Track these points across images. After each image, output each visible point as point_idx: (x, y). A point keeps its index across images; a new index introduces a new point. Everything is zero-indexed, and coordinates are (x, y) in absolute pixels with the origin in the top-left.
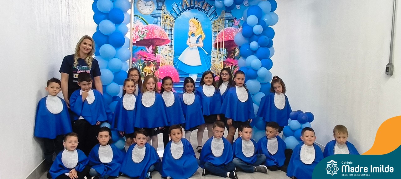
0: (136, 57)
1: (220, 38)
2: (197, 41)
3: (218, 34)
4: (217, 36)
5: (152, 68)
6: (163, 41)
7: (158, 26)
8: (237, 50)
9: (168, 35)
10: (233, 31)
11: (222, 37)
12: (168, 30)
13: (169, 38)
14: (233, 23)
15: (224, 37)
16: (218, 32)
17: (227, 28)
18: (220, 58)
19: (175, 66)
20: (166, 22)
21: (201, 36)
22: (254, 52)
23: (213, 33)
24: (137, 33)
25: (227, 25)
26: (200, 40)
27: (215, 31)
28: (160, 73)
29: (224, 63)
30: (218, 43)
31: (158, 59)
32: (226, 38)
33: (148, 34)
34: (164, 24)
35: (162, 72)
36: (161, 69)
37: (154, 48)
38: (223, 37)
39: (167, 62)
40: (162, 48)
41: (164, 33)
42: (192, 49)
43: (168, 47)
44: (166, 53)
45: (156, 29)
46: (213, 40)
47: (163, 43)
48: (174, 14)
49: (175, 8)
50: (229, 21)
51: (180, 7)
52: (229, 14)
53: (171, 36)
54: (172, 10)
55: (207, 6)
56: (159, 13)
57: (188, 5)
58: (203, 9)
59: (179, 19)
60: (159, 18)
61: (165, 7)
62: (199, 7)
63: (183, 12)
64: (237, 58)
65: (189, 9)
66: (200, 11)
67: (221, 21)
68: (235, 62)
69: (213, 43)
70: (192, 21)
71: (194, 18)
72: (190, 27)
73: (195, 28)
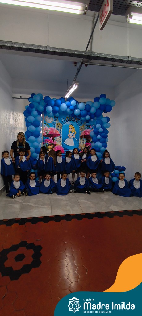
0: (45, 142)
1: (83, 134)
2: (73, 135)
3: (82, 132)
5: (52, 147)
6: (57, 135)
7: (55, 128)
8: (91, 139)
9: (59, 132)
10: (89, 131)
12: (59, 130)
13: (60, 134)
14: (90, 127)
18: (83, 142)
19: (62, 146)
21: (74, 133)
22: (99, 140)
23: (80, 131)
24: (45, 131)
25: (87, 128)
26: (74, 134)
30: (82, 136)
31: (55, 143)
33: (50, 132)
34: (58, 127)
35: (56, 148)
37: (53, 138)
38: (85, 133)
39: (59, 144)
40: (57, 138)
41: (57, 131)
42: (70, 138)
43: (59, 138)
44: (59, 140)
46: (80, 134)
48: (62, 123)
49: (63, 120)
50: (88, 126)
51: (65, 120)
52: (88, 123)
53: (61, 132)
54: (61, 121)
55: (77, 119)
56: (55, 122)
57: (69, 119)
58: (76, 121)
59: (65, 125)
60: (55, 125)
61: (58, 120)
62: (74, 120)
63: (67, 122)
64: (91, 142)
65: (69, 121)
66: (74, 122)
67: (84, 126)
68: (90, 144)
69: (80, 136)
70: (70, 126)
71: (72, 125)
72: (69, 129)
73: (72, 129)
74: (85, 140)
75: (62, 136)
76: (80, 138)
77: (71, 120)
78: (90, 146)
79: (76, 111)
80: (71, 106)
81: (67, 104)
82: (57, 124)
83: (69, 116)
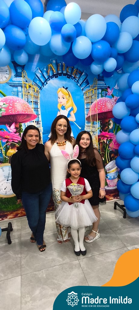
1: (93, 110)
2: (69, 115)
3: (91, 106)
4: (91, 109)
6: (28, 117)
7: (20, 98)
8: (111, 122)
9: (33, 109)
10: (106, 102)
12: (33, 103)
13: (34, 113)
14: (107, 93)
15: (98, 109)
16: (90, 103)
17: (100, 98)
18: (95, 132)
20: (29, 93)
21: (72, 109)
23: (85, 104)
26: (72, 113)
27: (88, 103)
29: (99, 137)
30: (92, 115)
32: (100, 109)
33: (7, 109)
34: (27, 95)
37: (18, 126)
38: (96, 109)
41: (28, 107)
45: (18, 101)
46: (86, 113)
47: (28, 119)
48: (38, 82)
49: (39, 75)
50: (103, 90)
51: (45, 74)
52: (102, 82)
53: (38, 110)
54: (35, 77)
55: (77, 72)
56: (19, 81)
57: (55, 72)
58: (73, 76)
59: (45, 88)
60: (20, 88)
61: (26, 74)
62: (68, 73)
63: (50, 80)
64: (112, 130)
65: (56, 76)
66: (69, 78)
67: (94, 90)
68: (110, 135)
69: (86, 116)
70: (60, 92)
71: (64, 87)
72: (59, 99)
73: (65, 100)
74: (98, 125)
75: (40, 119)
76: (86, 121)
77: (60, 74)
78: (111, 140)
79: (80, 42)
80: (67, 23)
81: (50, 17)
82: (23, 87)
83: (54, 61)
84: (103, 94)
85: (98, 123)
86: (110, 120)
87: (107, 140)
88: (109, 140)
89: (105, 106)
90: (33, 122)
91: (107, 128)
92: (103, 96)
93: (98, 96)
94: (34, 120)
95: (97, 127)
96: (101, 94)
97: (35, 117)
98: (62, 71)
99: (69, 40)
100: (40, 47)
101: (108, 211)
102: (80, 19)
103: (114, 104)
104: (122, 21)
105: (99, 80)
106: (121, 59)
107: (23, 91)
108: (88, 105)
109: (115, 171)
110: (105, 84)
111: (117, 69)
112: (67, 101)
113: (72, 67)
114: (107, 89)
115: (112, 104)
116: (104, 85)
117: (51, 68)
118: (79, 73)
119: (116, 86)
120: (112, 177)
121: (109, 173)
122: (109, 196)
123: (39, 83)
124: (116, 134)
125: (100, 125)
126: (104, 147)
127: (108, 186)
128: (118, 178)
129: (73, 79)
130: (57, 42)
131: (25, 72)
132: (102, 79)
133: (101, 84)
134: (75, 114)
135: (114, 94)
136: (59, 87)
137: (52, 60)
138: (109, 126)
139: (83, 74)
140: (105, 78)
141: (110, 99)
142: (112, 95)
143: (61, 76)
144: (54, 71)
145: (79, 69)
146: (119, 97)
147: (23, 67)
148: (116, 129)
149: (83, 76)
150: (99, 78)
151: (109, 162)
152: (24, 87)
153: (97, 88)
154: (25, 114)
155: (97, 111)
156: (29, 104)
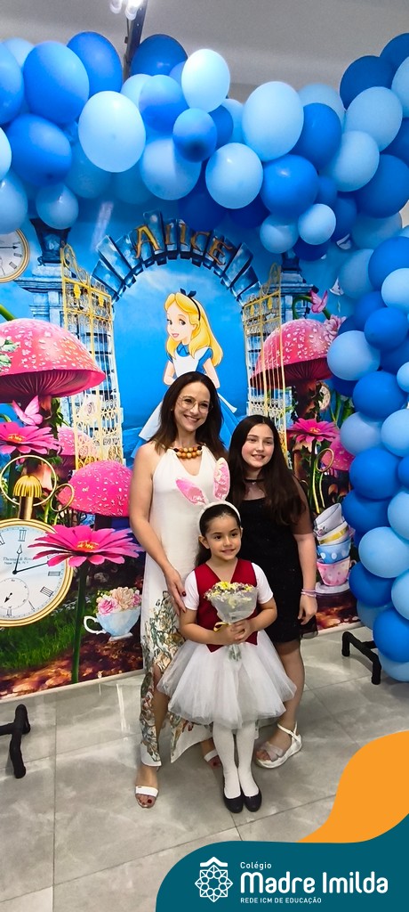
1: (270, 357)
3: (263, 345)
4: (263, 352)
5: (47, 479)
6: (76, 379)
7: (54, 324)
8: (324, 390)
9: (93, 356)
10: (308, 331)
11: (278, 352)
12: (92, 337)
13: (98, 366)
14: (310, 305)
15: (285, 354)
16: (262, 337)
17: (290, 322)
20: (82, 308)
21: (209, 354)
23: (247, 340)
25: (290, 313)
26: (209, 366)
27: (256, 335)
28: (79, 494)
29: (291, 436)
30: (267, 371)
31: (66, 446)
32: (290, 354)
33: (16, 356)
34: (76, 316)
35: (84, 490)
36: (81, 479)
37: (47, 406)
38: (280, 353)
39: (102, 453)
40: (77, 404)
41: (77, 350)
43: (98, 400)
44: (95, 419)
45: (47, 334)
46: (249, 364)
47: (78, 384)
48: (107, 278)
49: (112, 259)
50: (297, 297)
51: (127, 253)
52: (294, 276)
53: (107, 357)
54: (99, 262)
55: (221, 248)
56: (52, 274)
57: (157, 247)
58: (211, 259)
59: (130, 296)
60: (53, 296)
61: (73, 253)
62: (196, 252)
63: (142, 271)
64: (327, 415)
65: (159, 259)
66: (199, 266)
67: (271, 300)
68: (321, 428)
69: (250, 375)
70: (174, 305)
71: (183, 292)
72: (169, 326)
73: (188, 328)
74: (285, 399)
75: (115, 385)
76: (250, 388)
77: (173, 255)
78: (325, 444)
79: (229, 160)
80: (188, 108)
81: (142, 92)
82: (64, 291)
83: (155, 219)
84: (299, 309)
85: (287, 393)
86: (319, 387)
87: (314, 443)
88: (319, 442)
89: (306, 344)
90: (94, 392)
91: (312, 407)
92: (300, 316)
93: (284, 317)
94: (97, 389)
95: (284, 406)
96: (293, 308)
97: (99, 378)
98: (178, 244)
99: (197, 153)
100: (114, 174)
101: (325, 662)
102: (227, 97)
103: (332, 337)
104: (346, 105)
105: (284, 270)
106: (348, 207)
107: (65, 305)
108: (256, 340)
109: (342, 538)
110: (304, 282)
111: (335, 237)
112: (194, 332)
113: (208, 234)
114: (310, 295)
115: (326, 338)
116: (300, 283)
117: (146, 237)
118: (227, 251)
119: (336, 286)
120: (334, 556)
121: (323, 542)
122: (328, 614)
123: (110, 280)
124: (340, 424)
125: (291, 399)
126: (305, 463)
127: (323, 584)
128: (351, 559)
129: (209, 268)
130: (162, 161)
131: (71, 248)
132: (295, 266)
133: (293, 280)
134: (216, 368)
135: (329, 309)
136: (169, 293)
137: (148, 216)
138: (320, 402)
139: (240, 252)
140: (302, 265)
141: (319, 323)
142: (324, 311)
143: (175, 258)
144: (155, 244)
145: (227, 240)
146: (344, 318)
147: (63, 235)
148: (338, 411)
149: (238, 258)
150: (284, 263)
151: (323, 509)
152: (67, 293)
153: (279, 292)
154: (68, 371)
155: (282, 358)
156: (80, 342)
